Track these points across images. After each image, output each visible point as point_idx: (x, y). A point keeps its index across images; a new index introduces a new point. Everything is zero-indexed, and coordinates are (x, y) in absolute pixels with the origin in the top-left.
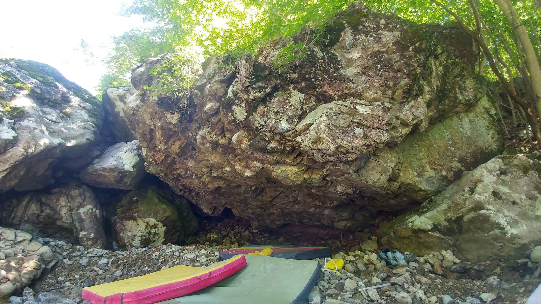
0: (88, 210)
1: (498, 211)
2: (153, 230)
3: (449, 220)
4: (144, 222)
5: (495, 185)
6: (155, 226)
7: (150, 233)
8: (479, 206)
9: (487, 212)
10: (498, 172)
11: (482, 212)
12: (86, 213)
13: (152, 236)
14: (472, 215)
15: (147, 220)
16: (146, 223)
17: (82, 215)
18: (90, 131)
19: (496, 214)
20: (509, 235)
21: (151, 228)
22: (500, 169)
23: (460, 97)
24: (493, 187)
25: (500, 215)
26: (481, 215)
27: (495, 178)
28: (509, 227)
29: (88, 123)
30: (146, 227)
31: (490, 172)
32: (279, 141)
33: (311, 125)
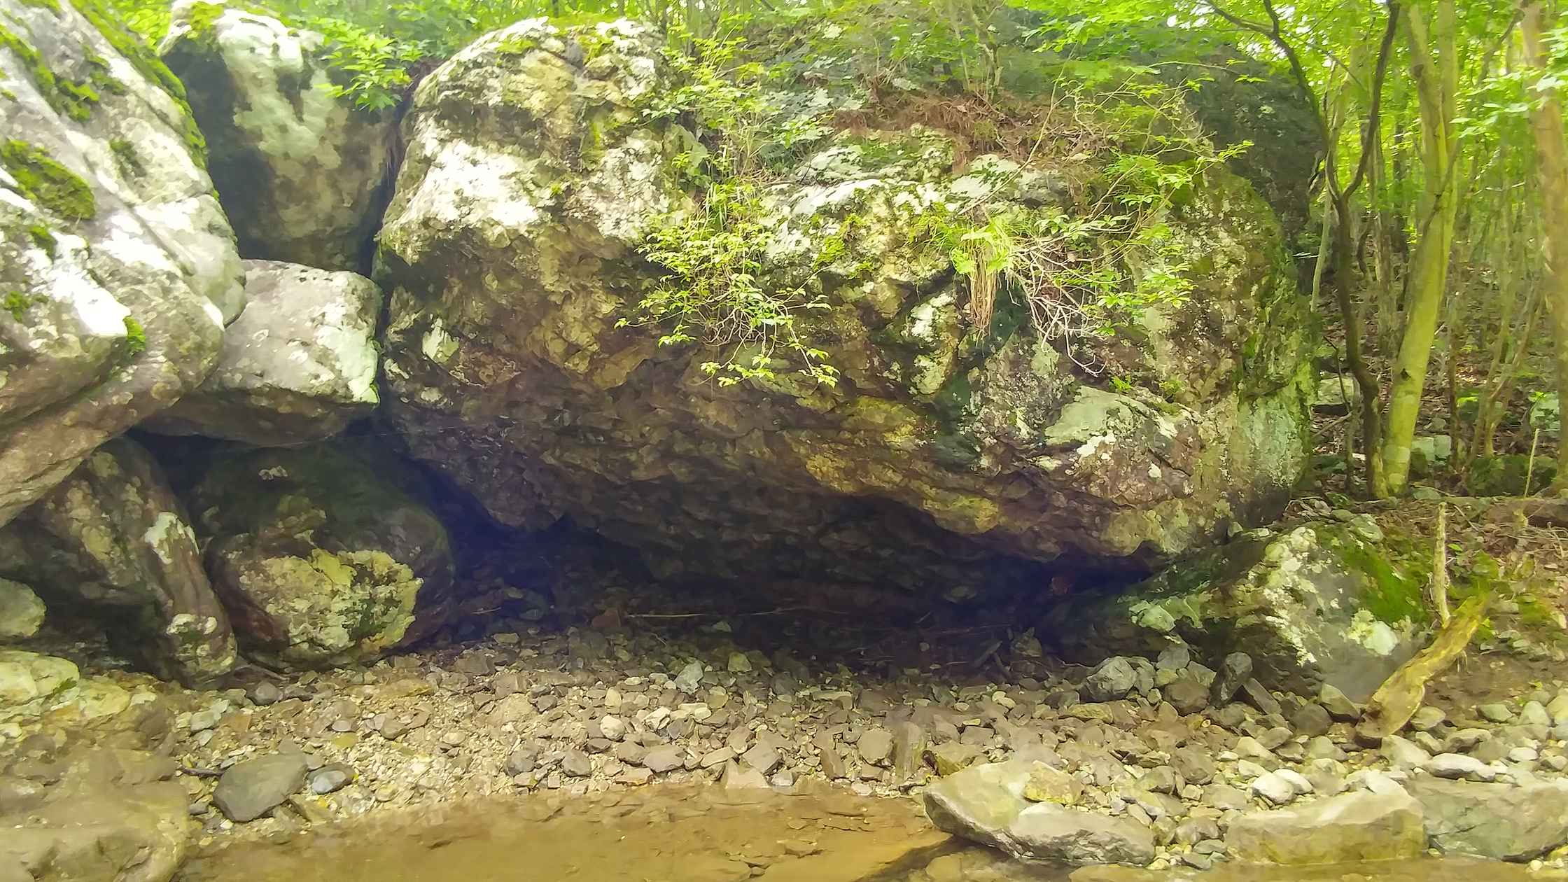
1: (1292, 623)
2: (383, 591)
3: (1207, 622)
4: (347, 563)
5: (1296, 577)
6: (390, 579)
7: (372, 601)
8: (1267, 609)
9: (1277, 620)
10: (1305, 554)
11: (1269, 618)
13: (377, 609)
14: (1253, 619)
16: (354, 566)
19: (1289, 627)
20: (1301, 663)
21: (376, 584)
22: (1310, 549)
23: (1272, 370)
24: (1293, 581)
25: (1294, 628)
26: (1265, 623)
27: (1299, 565)
28: (1304, 651)
30: (357, 581)
31: (1294, 552)
32: (996, 456)
33: (1080, 444)
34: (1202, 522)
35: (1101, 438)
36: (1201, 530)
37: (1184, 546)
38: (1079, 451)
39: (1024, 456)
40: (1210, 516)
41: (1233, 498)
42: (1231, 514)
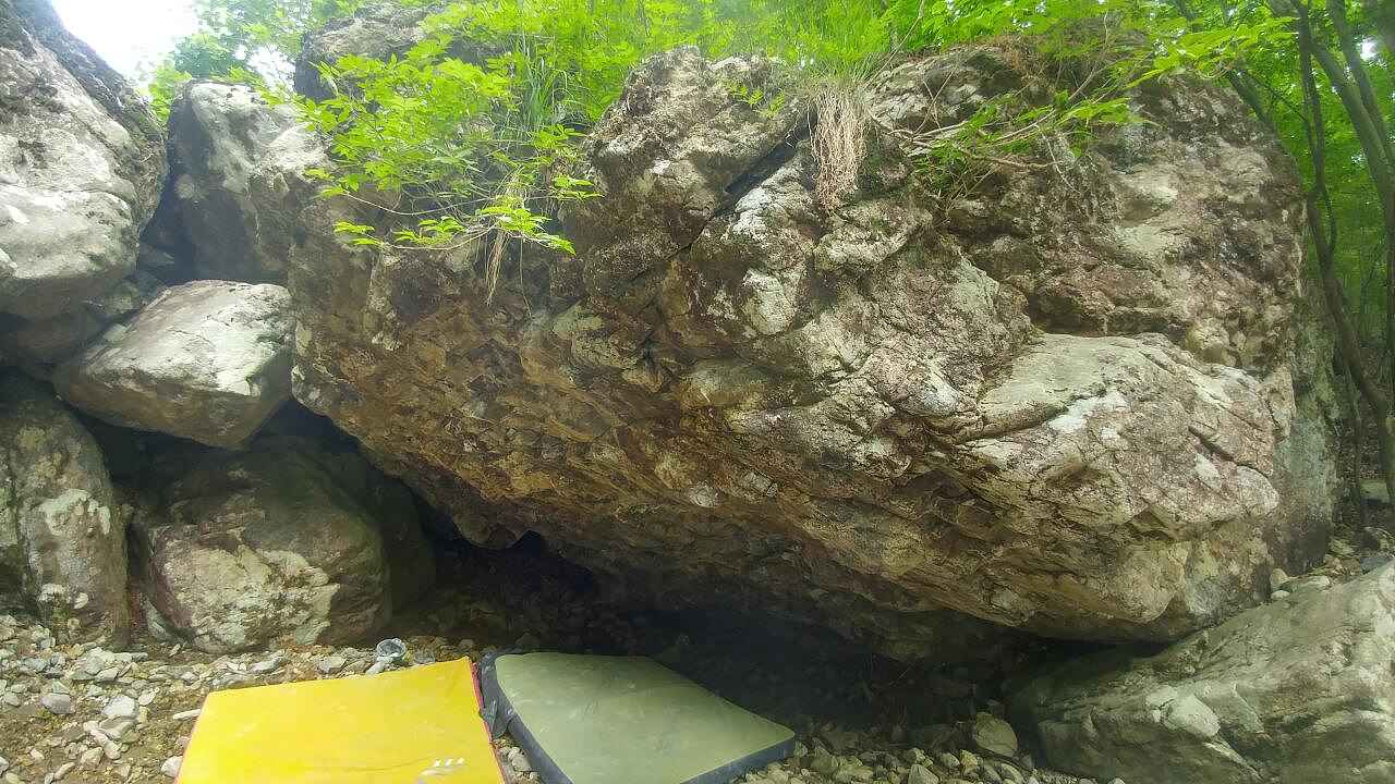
0: (72, 509)
2: (294, 594)
4: (264, 561)
6: (302, 581)
7: (280, 602)
8: (1361, 700)
9: (1376, 718)
11: (1367, 714)
12: (63, 519)
13: (286, 610)
14: (1340, 719)
15: (273, 556)
16: (269, 565)
17: (50, 522)
18: (109, 228)
21: (287, 586)
24: (1391, 649)
26: (1362, 723)
29: (103, 198)
30: (271, 580)
32: (899, 439)
33: (1054, 413)
34: (1235, 569)
35: (1094, 401)
36: (1235, 580)
37: (1216, 603)
38: (1055, 424)
39: (949, 440)
40: (1245, 561)
41: (1269, 537)
42: (1270, 558)
